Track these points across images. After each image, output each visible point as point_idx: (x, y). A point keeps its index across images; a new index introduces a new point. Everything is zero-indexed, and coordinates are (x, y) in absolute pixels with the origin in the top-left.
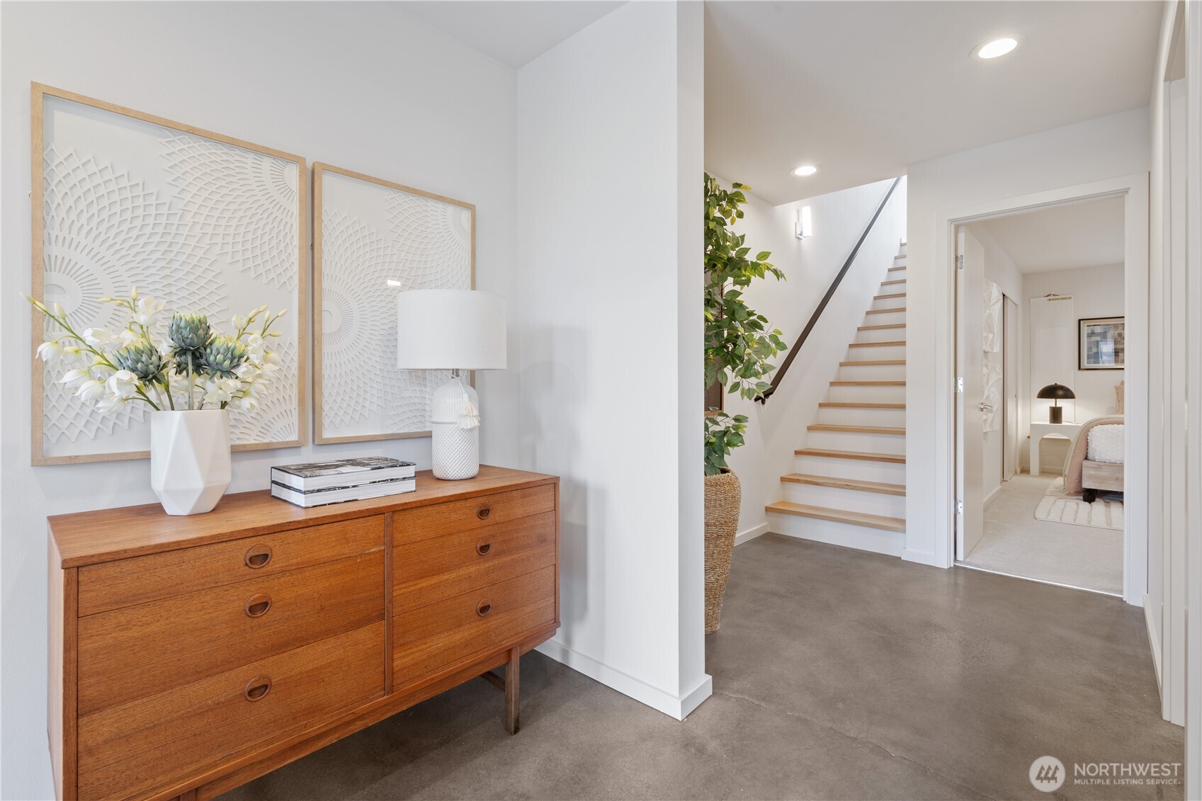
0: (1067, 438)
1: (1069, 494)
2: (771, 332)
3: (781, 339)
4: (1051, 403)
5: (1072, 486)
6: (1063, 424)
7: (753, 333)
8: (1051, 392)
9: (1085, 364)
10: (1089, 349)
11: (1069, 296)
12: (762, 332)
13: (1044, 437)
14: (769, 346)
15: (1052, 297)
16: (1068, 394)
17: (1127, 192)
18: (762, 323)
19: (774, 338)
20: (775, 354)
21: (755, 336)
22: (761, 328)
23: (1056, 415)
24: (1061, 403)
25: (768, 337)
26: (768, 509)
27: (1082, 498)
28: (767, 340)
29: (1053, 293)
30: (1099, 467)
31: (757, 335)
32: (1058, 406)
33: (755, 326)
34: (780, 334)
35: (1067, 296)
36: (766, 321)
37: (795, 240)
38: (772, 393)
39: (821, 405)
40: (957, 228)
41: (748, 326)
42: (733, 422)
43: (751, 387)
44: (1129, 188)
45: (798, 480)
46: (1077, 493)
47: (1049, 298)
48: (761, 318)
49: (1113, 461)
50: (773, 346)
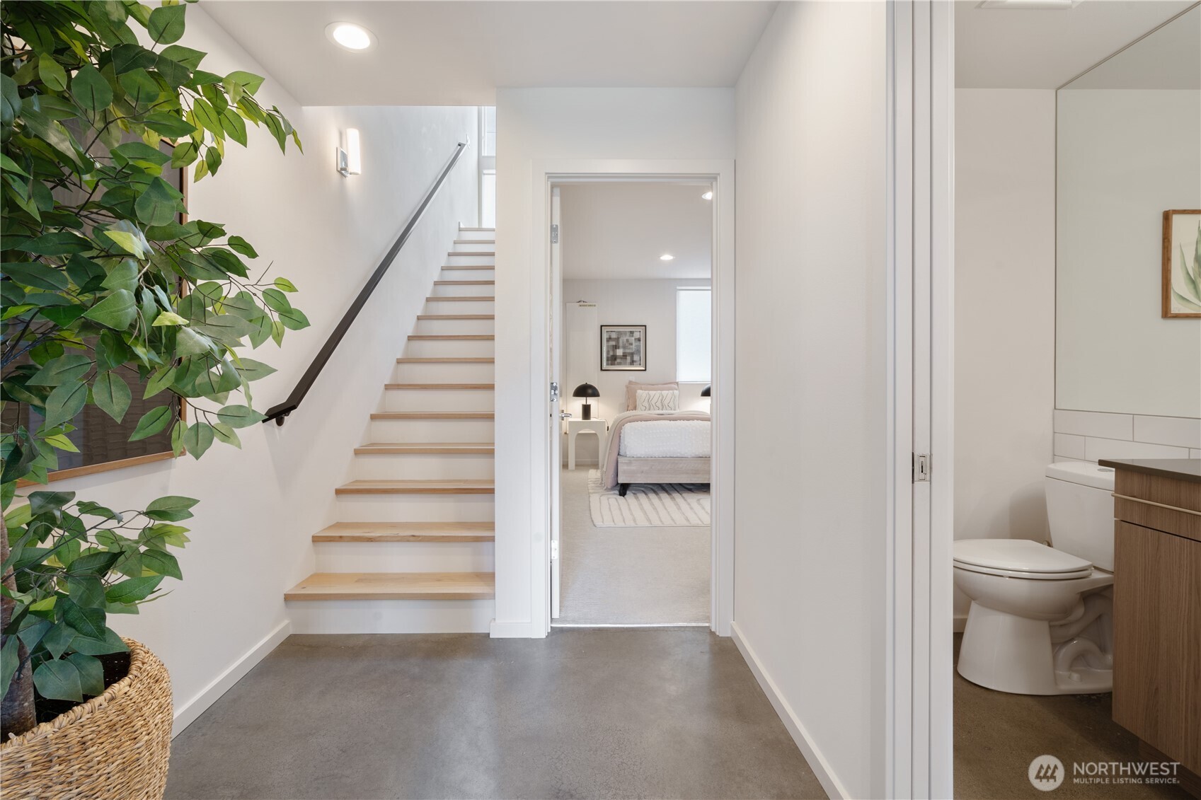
0: (594, 432)
1: (607, 489)
2: (269, 281)
3: (294, 301)
4: (582, 401)
5: (609, 482)
6: (592, 419)
7: (220, 282)
8: (585, 391)
9: (605, 366)
10: (608, 352)
11: (594, 304)
12: (242, 280)
13: (580, 432)
14: (264, 317)
15: (582, 303)
16: (595, 393)
17: (716, 179)
18: (243, 258)
19: (277, 298)
20: (278, 338)
21: (225, 289)
22: (241, 271)
23: (586, 411)
24: (591, 401)
25: (260, 294)
26: (288, 598)
27: (617, 492)
28: (259, 303)
29: (583, 300)
30: (630, 463)
31: (231, 287)
32: (588, 403)
33: (225, 264)
34: (292, 289)
35: (591, 304)
36: (252, 254)
37: (336, 175)
38: (294, 407)
39: (373, 417)
40: (553, 187)
41: (204, 263)
42: (144, 521)
43: (202, 420)
44: (719, 174)
45: (341, 537)
46: (613, 488)
47: (580, 304)
48: (237, 242)
49: (639, 455)
50: (275, 317)
